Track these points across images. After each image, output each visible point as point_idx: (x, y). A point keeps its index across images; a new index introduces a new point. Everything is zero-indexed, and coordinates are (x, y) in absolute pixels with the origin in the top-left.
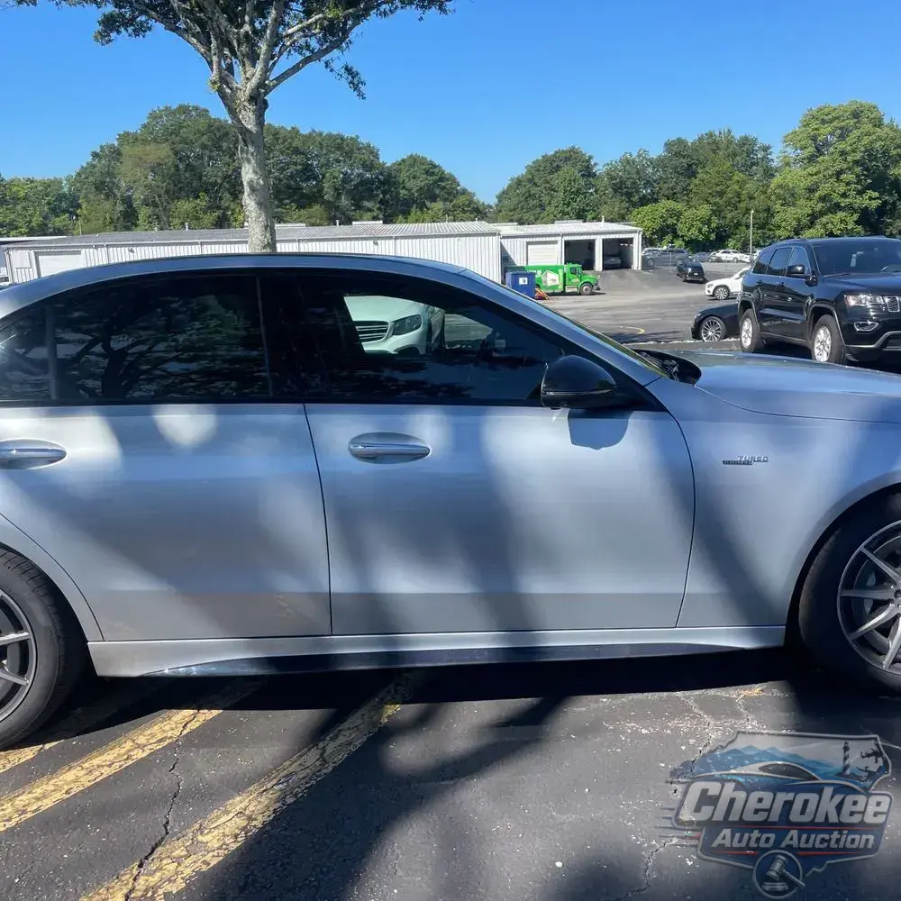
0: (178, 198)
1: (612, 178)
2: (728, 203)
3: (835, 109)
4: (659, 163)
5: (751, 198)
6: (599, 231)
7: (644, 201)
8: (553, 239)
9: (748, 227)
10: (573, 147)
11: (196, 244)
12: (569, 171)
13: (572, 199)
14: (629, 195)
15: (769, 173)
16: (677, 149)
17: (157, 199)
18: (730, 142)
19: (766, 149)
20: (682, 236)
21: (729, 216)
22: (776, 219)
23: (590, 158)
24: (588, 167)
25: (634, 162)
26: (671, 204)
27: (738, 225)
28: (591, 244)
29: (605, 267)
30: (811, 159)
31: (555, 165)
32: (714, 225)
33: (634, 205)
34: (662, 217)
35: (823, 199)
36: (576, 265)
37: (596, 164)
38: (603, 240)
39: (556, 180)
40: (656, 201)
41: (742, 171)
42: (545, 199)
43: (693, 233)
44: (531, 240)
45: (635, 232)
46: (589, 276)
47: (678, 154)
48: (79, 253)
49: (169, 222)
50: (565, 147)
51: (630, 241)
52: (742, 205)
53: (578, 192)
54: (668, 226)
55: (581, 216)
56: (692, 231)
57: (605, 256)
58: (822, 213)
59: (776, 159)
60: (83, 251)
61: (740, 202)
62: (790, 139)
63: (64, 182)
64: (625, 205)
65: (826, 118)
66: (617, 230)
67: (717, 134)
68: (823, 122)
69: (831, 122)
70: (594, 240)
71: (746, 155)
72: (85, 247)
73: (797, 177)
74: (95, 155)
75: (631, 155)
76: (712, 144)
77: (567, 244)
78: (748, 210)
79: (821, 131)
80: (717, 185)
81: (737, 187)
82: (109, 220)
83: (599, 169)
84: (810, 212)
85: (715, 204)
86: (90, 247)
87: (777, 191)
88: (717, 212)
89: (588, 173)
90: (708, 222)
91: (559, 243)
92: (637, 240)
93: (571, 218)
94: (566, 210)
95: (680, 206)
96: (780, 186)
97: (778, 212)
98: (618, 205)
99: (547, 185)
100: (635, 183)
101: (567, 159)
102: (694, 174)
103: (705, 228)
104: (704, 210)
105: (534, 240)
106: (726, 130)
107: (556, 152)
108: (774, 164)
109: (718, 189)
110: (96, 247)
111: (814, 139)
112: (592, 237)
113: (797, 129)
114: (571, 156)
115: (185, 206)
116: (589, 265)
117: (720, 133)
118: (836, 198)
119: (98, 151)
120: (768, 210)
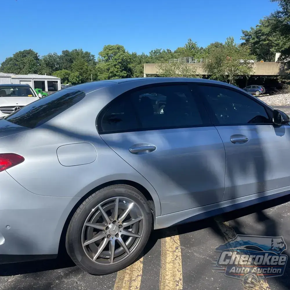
1: (45, 61)
2: (84, 72)
3: (112, 46)
4: (61, 58)
5: (91, 71)
6: (45, 78)
7: (57, 69)
8: (30, 80)
9: (91, 80)
10: (30, 49)
12: (30, 57)
13: (32, 67)
14: (52, 67)
15: (95, 64)
16: (66, 53)
18: (82, 53)
19: (93, 56)
20: (71, 81)
21: (85, 76)
22: (99, 77)
23: (37, 54)
24: (36, 56)
25: (52, 56)
26: (66, 71)
27: (87, 79)
28: (43, 83)
29: (49, 90)
30: (107, 60)
31: (24, 55)
32: (80, 78)
33: (54, 70)
34: (64, 75)
35: (111, 72)
36: (40, 89)
37: (39, 56)
38: (48, 81)
39: (25, 60)
40: (61, 69)
41: (87, 62)
42: (22, 66)
43: (74, 81)
44: (21, 80)
45: (58, 79)
46: (44, 93)
47: (66, 55)
51: (57, 82)
52: (88, 73)
53: (34, 64)
54: (66, 78)
55: (35, 72)
56: (74, 79)
57: (49, 87)
58: (112, 77)
59: (96, 59)
61: (87, 72)
62: (100, 54)
64: (50, 70)
65: (110, 48)
66: (52, 78)
67: (78, 50)
68: (110, 50)
69: (112, 49)
70: (44, 81)
71: (87, 57)
73: (103, 65)
75: (51, 54)
76: (77, 53)
77: (35, 82)
78: (90, 75)
79: (109, 52)
80: (80, 66)
81: (86, 67)
83: (40, 58)
84: (108, 76)
85: (80, 72)
87: (98, 69)
88: (81, 74)
89: (36, 58)
90: (79, 77)
91: (32, 81)
92: (59, 82)
93: (32, 73)
94: (30, 70)
95: (69, 72)
96: (99, 68)
97: (99, 76)
99: (22, 61)
100: (53, 63)
101: (28, 53)
102: (72, 62)
103: (78, 79)
104: (77, 74)
105: (23, 80)
106: (81, 49)
107: (24, 51)
108: (96, 61)
109: (81, 67)
111: (107, 54)
112: (44, 80)
113: (102, 51)
114: (30, 52)
116: (44, 89)
117: (79, 50)
118: (115, 73)
120: (96, 75)
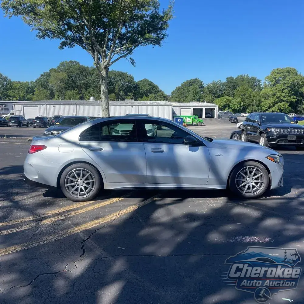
0: (68, 90)
1: (209, 89)
2: (247, 98)
3: (281, 70)
4: (224, 85)
5: (254, 97)
6: (204, 105)
7: (219, 96)
8: (189, 107)
9: (253, 106)
10: (197, 78)
11: (75, 105)
12: (195, 86)
13: (196, 95)
14: (214, 94)
15: (260, 89)
16: (230, 80)
17: (61, 90)
18: (248, 78)
19: (259, 81)
20: (232, 108)
21: (247, 102)
22: (262, 104)
23: (202, 82)
24: (201, 85)
25: (216, 83)
26: (228, 97)
27: (250, 105)
28: (201, 110)
29: (206, 117)
30: (274, 85)
31: (190, 84)
32: (242, 105)
33: (216, 97)
34: (225, 101)
35: (278, 98)
36: (196, 116)
37: (204, 84)
38: (205, 108)
39: (191, 88)
40: (223, 96)
41: (251, 88)
42: (187, 95)
43: (235, 107)
44: (182, 107)
45: (216, 106)
46: (201, 119)
47: (230, 82)
48: (37, 106)
49: (65, 97)
50: (194, 78)
51: (214, 109)
52: (251, 99)
53: (198, 93)
54: (227, 105)
55: (198, 100)
56: (235, 106)
57: (206, 113)
58: (277, 102)
59: (262, 84)
60: (38, 106)
61: (250, 98)
62: (267, 78)
63: (30, 83)
64: (213, 97)
65: (279, 72)
66: (210, 105)
67: (243, 75)
68: (278, 73)
69: (280, 73)
70: (202, 108)
71: (253, 83)
72: (39, 105)
73: (270, 90)
74: (42, 75)
75: (215, 82)
76: (242, 79)
77: (194, 109)
78: (253, 100)
79: (277, 76)
80: (243, 92)
81: (249, 93)
82: (45, 96)
83: (205, 85)
84: (273, 102)
85: (242, 98)
86: (41, 105)
87: (263, 95)
88: (243, 101)
89: (201, 87)
90: (240, 104)
91: (191, 109)
92: (216, 109)
93: (195, 101)
94: (194, 98)
95: (231, 98)
96: (263, 93)
97: (263, 101)
98: (210, 97)
99: (188, 90)
100: (216, 90)
101: (194, 82)
102: (236, 88)
103: (239, 106)
104: (239, 100)
105: (183, 107)
106: (247, 74)
107: (191, 80)
108: (262, 86)
109: (244, 93)
110: (43, 105)
111: (275, 78)
113: (269, 75)
114: (196, 81)
115: (70, 92)
116: (201, 116)
117: (245, 75)
118: (282, 98)
119: (43, 74)
120: (260, 100)
